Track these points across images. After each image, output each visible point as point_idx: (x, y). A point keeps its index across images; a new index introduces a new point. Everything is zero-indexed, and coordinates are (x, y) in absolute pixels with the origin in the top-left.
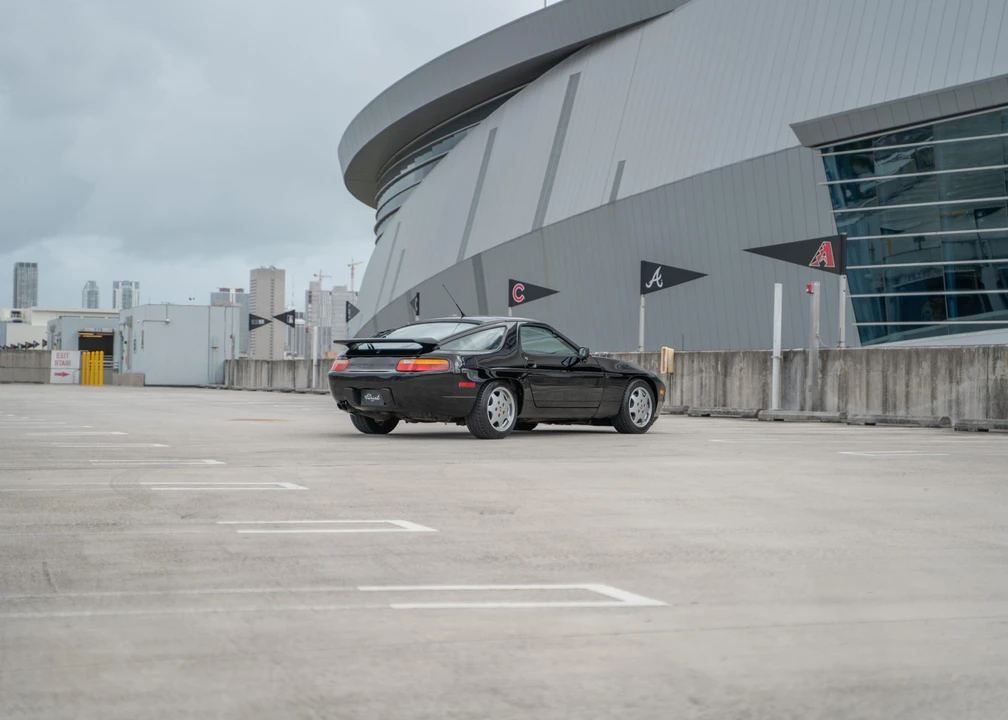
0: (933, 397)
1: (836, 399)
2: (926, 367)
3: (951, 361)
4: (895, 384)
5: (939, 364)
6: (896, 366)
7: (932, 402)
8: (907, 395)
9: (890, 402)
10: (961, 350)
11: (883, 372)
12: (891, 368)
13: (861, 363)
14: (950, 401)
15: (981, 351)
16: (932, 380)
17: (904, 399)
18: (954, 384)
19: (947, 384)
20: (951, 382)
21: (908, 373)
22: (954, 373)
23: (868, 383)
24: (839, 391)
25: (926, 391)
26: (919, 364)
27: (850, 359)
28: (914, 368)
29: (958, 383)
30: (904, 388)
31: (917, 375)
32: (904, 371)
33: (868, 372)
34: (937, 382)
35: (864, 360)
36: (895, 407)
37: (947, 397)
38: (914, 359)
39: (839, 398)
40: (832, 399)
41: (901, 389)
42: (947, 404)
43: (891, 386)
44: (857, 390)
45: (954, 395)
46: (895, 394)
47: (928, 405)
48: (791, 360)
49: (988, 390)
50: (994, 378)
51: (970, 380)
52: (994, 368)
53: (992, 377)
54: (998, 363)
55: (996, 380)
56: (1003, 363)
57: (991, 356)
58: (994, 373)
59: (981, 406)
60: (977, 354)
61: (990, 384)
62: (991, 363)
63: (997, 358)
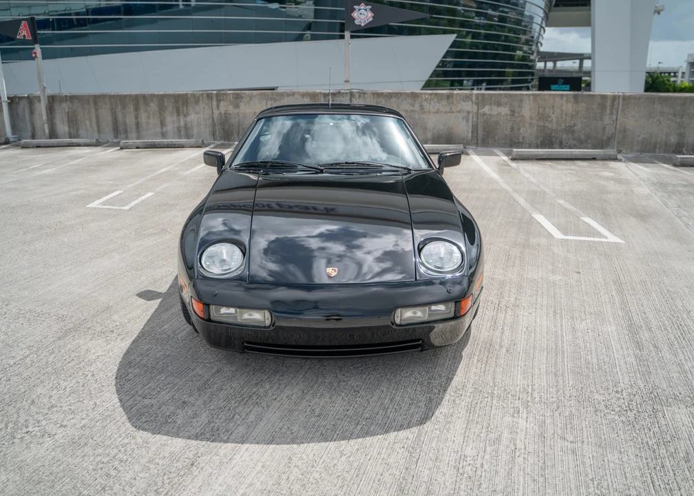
0: (163, 124)
1: (66, 129)
2: (153, 106)
3: (177, 102)
4: (124, 116)
5: (166, 104)
6: (124, 107)
7: (162, 128)
8: (138, 125)
9: (121, 128)
10: (186, 95)
11: (111, 110)
12: (119, 107)
13: (89, 104)
14: (179, 128)
15: (205, 96)
16: (160, 114)
17: (134, 127)
18: (182, 117)
19: (175, 116)
20: (178, 114)
21: (137, 109)
22: (181, 109)
23: (97, 117)
24: (69, 122)
25: (155, 121)
26: (147, 104)
27: (76, 101)
28: (142, 107)
29: (185, 116)
30: (133, 119)
31: (146, 111)
32: (132, 109)
33: (96, 110)
34: (165, 115)
35: (91, 102)
36: (126, 132)
37: (176, 125)
38: (141, 102)
39: (69, 127)
40: (62, 127)
41: (130, 120)
42: (176, 129)
43: (120, 118)
44: (88, 123)
45: (182, 123)
46: (125, 124)
47: (158, 130)
48: (17, 103)
49: (213, 120)
50: (218, 112)
51: (196, 113)
52: (218, 106)
53: (216, 112)
54: (222, 104)
55: (220, 114)
56: (226, 104)
57: (214, 98)
58: (219, 110)
59: (208, 129)
60: (201, 98)
61: (216, 116)
62: (215, 103)
63: (221, 100)
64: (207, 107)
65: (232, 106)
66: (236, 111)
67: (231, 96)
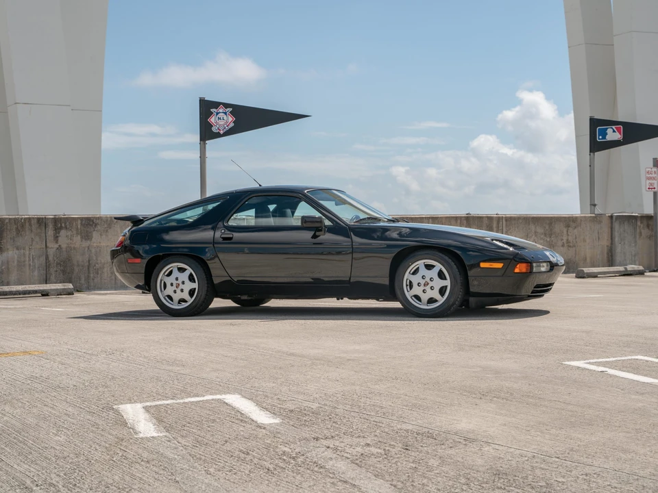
15: (34, 222)
50: (57, 246)
51: (18, 249)
52: (56, 238)
53: (53, 246)
54: (63, 233)
55: (60, 248)
56: (69, 233)
57: (51, 226)
58: (57, 242)
59: (36, 273)
60: (27, 224)
61: (51, 252)
62: (50, 232)
63: (61, 228)
64: (37, 239)
65: (79, 237)
66: (86, 244)
67: (79, 222)
